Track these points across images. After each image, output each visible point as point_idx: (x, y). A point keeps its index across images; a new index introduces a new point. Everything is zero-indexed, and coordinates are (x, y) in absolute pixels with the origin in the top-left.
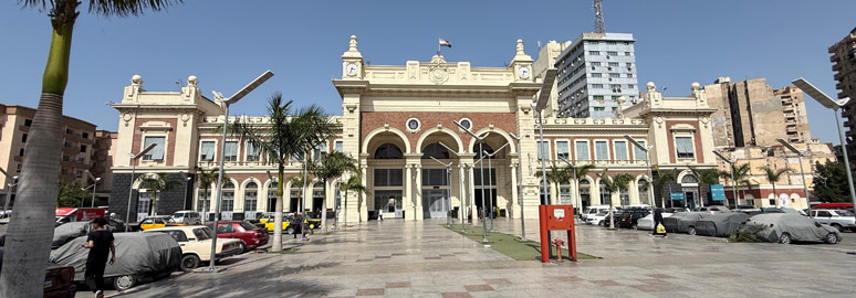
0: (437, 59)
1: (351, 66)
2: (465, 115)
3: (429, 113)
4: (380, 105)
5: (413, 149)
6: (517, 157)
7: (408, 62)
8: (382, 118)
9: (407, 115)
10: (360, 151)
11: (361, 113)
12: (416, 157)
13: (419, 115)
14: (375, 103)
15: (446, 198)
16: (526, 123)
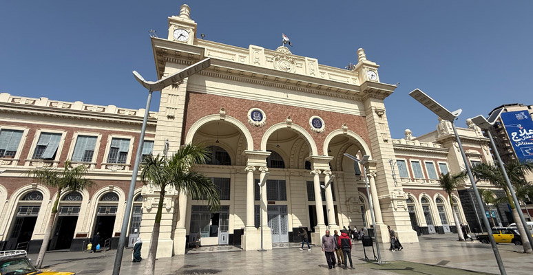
0: (282, 49)
1: (180, 32)
2: (315, 112)
3: (275, 106)
4: (214, 87)
5: (257, 146)
6: (375, 165)
7: (251, 46)
8: (216, 103)
9: (250, 103)
10: (183, 142)
11: (188, 93)
12: (260, 157)
13: (264, 105)
14: (208, 83)
15: (283, 217)
16: (382, 127)
